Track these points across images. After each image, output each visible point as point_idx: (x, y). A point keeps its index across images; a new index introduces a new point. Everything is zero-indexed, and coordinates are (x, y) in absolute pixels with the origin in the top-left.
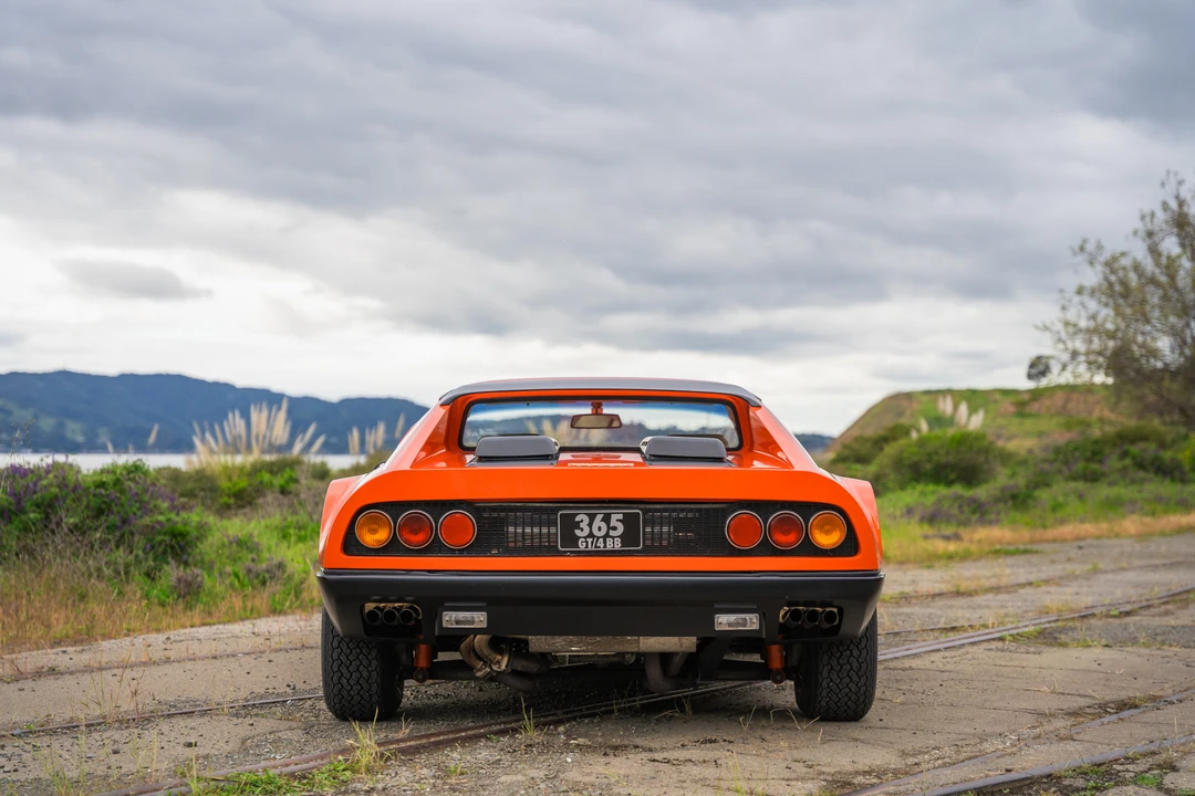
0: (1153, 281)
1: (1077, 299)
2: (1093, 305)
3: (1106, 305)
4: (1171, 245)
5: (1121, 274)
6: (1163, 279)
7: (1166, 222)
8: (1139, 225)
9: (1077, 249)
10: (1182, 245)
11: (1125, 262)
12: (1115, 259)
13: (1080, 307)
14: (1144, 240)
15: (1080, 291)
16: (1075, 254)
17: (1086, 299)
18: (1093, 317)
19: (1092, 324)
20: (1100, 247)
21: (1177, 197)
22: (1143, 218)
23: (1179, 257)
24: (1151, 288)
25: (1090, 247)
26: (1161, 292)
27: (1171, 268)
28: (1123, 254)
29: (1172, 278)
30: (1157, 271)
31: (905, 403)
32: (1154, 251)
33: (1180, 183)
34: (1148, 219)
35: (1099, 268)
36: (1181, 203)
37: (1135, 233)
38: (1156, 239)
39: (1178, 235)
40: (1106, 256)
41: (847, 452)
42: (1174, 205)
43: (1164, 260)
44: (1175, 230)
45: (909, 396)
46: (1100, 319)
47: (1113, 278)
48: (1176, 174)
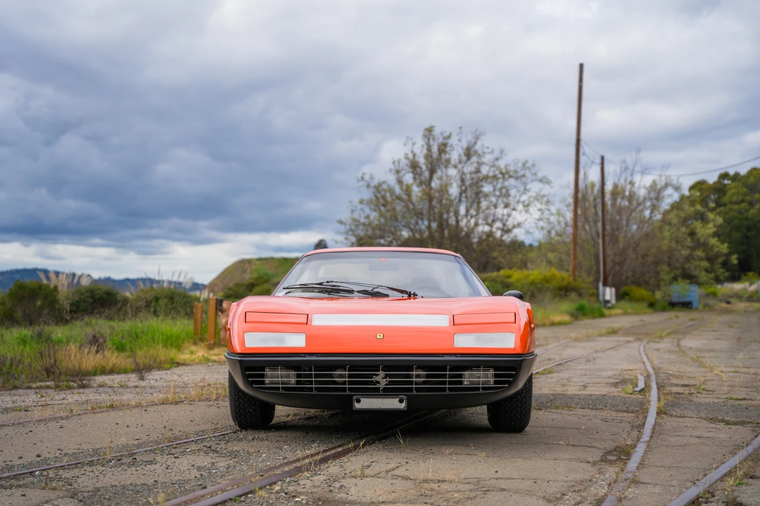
0: (399, 198)
1: (360, 206)
2: (367, 210)
3: (375, 210)
4: (408, 178)
5: (383, 193)
6: (405, 197)
7: (407, 165)
8: (391, 166)
9: (360, 179)
10: (415, 179)
11: (384, 186)
12: (380, 185)
13: (361, 212)
14: (395, 175)
15: (361, 202)
16: (358, 181)
17: (364, 206)
18: (368, 217)
19: (367, 221)
20: (372, 178)
21: (412, 152)
22: (394, 162)
23: (412, 185)
24: (398, 201)
25: (367, 178)
26: (403, 204)
27: (408, 191)
28: (384, 182)
29: (409, 195)
30: (401, 192)
31: (247, 266)
32: (400, 182)
33: (414, 144)
34: (396, 163)
35: (371, 190)
36: (414, 155)
37: (390, 171)
38: (401, 174)
39: (413, 173)
40: (375, 182)
41: (231, 292)
42: (411, 156)
43: (404, 188)
44: (411, 170)
45: (249, 261)
46: (372, 218)
47: (379, 195)
48: (412, 139)
